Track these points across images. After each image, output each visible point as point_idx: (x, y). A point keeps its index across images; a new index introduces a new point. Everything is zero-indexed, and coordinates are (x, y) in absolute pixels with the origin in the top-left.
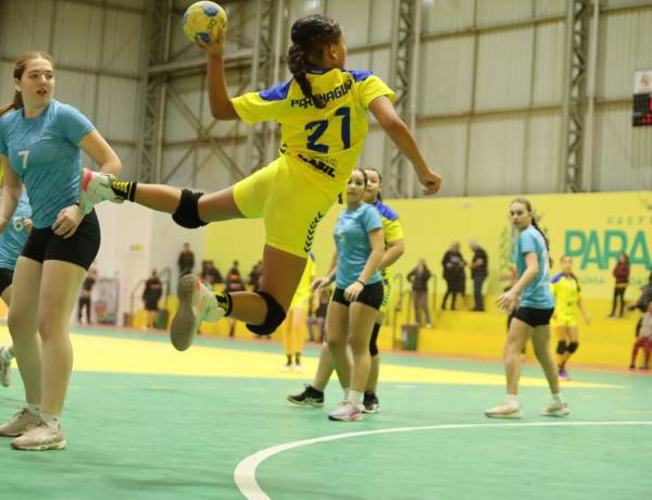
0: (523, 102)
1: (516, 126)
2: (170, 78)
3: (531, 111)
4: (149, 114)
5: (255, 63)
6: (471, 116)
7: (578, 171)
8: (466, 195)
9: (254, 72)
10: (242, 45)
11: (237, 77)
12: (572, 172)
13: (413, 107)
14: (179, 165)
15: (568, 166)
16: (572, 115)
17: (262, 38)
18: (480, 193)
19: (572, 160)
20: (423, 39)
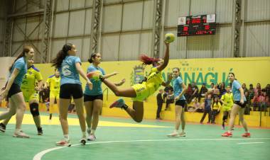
0: (139, 28)
1: (136, 36)
2: (15, 19)
3: (142, 31)
4: (7, 31)
5: (45, 13)
6: (121, 32)
7: (158, 52)
8: (118, 60)
9: (45, 17)
10: (40, 8)
11: (38, 18)
12: (156, 52)
13: (100, 29)
14: (18, 49)
15: (155, 50)
16: (156, 32)
17: (47, 5)
18: (124, 60)
19: (156, 48)
20: (104, 6)
